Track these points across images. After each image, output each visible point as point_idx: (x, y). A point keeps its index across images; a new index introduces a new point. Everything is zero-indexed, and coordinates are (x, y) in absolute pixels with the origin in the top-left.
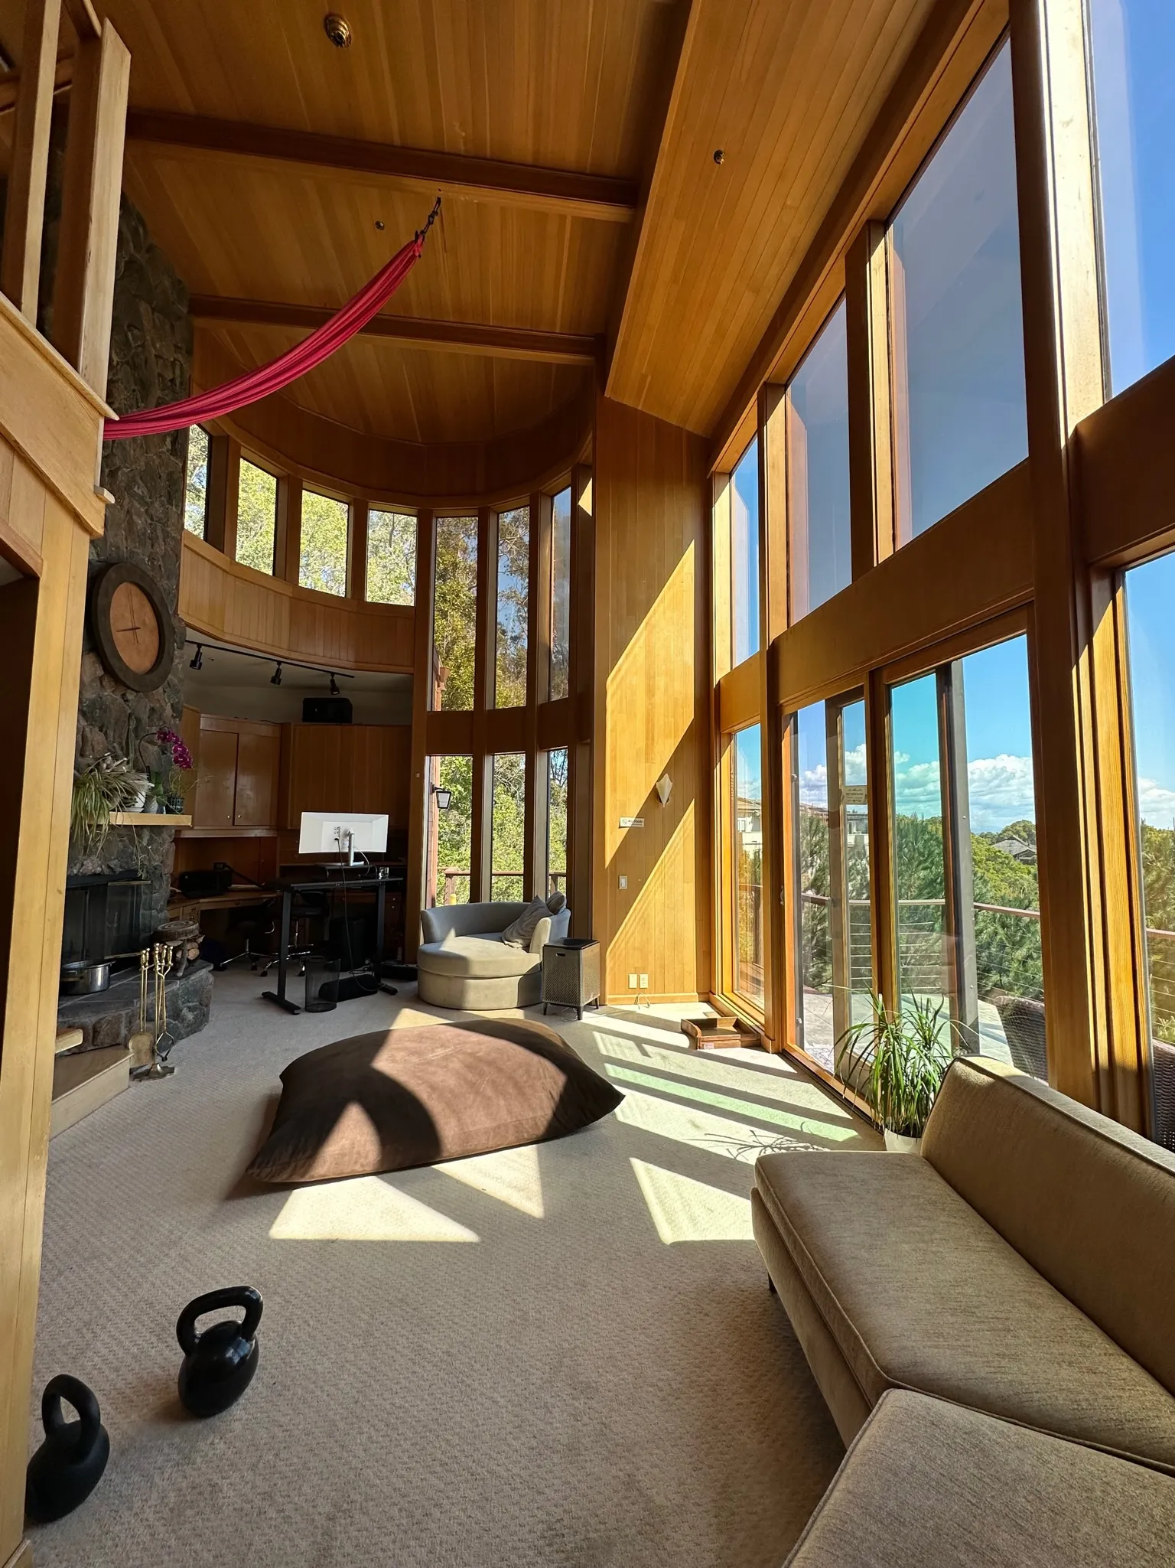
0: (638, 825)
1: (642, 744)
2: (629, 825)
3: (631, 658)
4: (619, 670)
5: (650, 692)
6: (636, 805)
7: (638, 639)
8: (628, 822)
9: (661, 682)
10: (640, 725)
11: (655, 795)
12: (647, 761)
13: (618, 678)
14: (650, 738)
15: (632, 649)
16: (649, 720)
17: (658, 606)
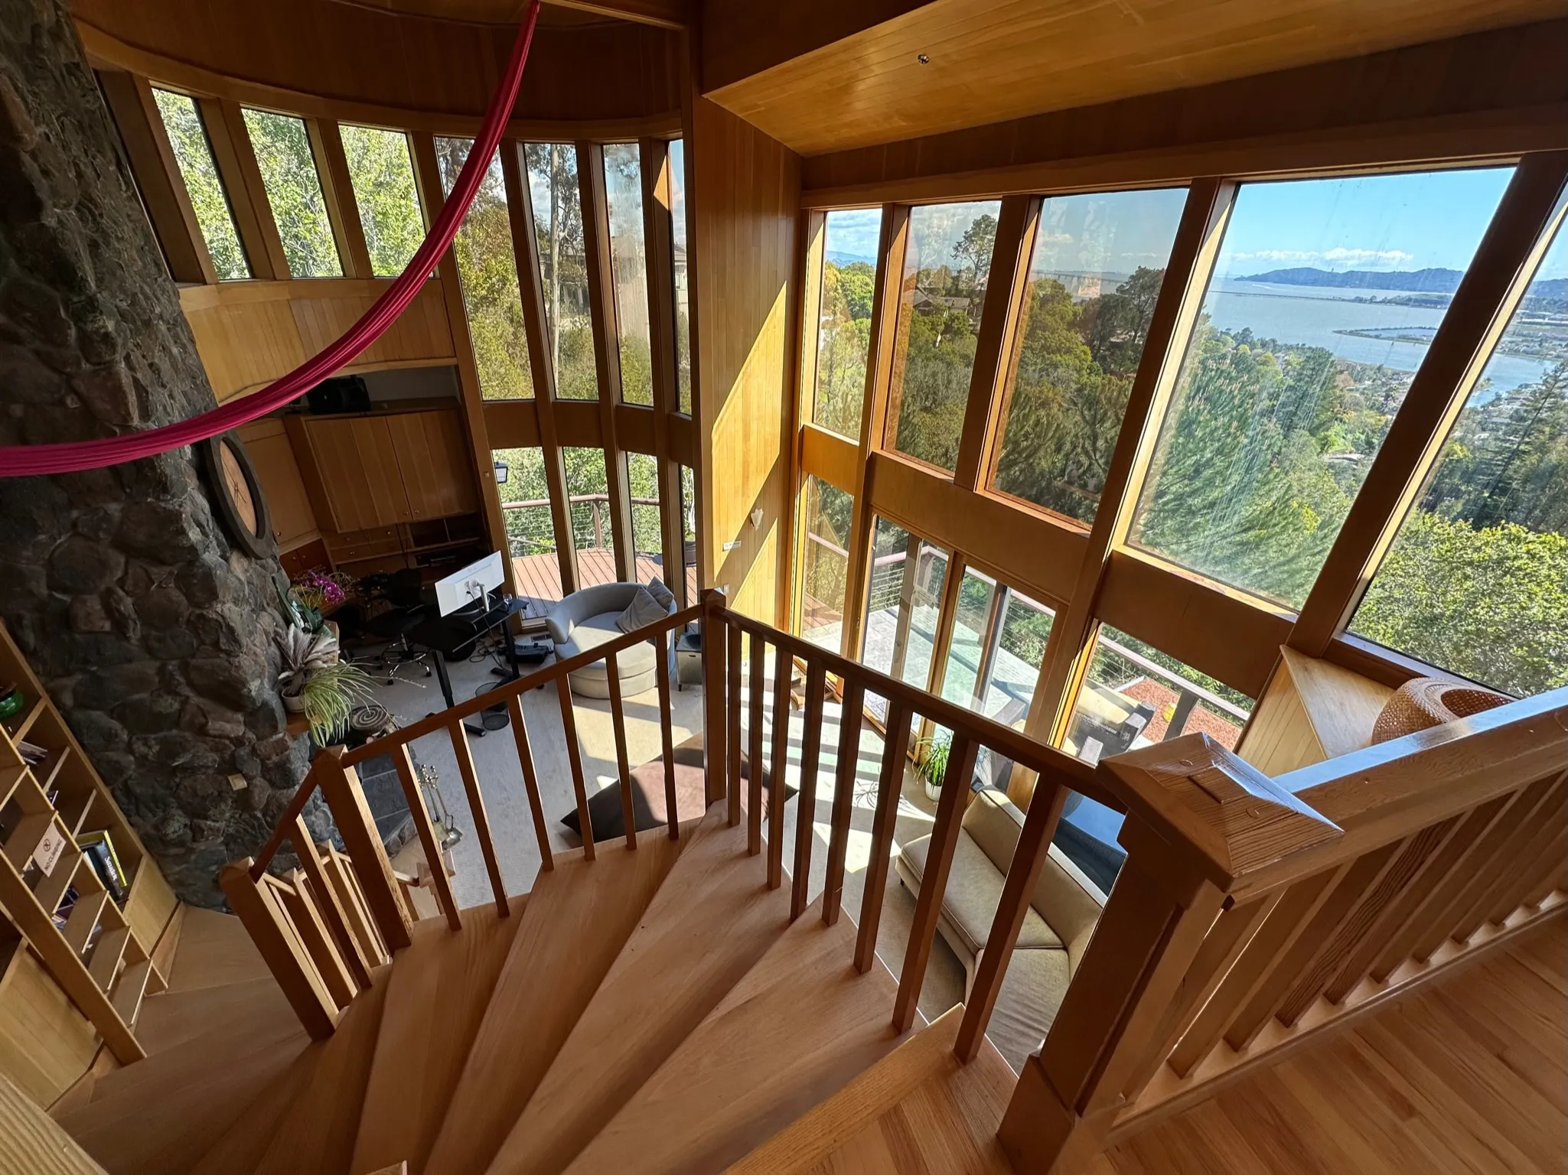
0: (736, 546)
1: (739, 483)
2: (730, 547)
3: (731, 408)
4: (721, 420)
5: (746, 437)
6: (734, 533)
7: (737, 388)
8: (729, 546)
9: (754, 427)
10: (739, 468)
11: (750, 520)
12: (743, 495)
13: (721, 428)
14: (746, 478)
15: (732, 399)
16: (746, 464)
17: (754, 355)
